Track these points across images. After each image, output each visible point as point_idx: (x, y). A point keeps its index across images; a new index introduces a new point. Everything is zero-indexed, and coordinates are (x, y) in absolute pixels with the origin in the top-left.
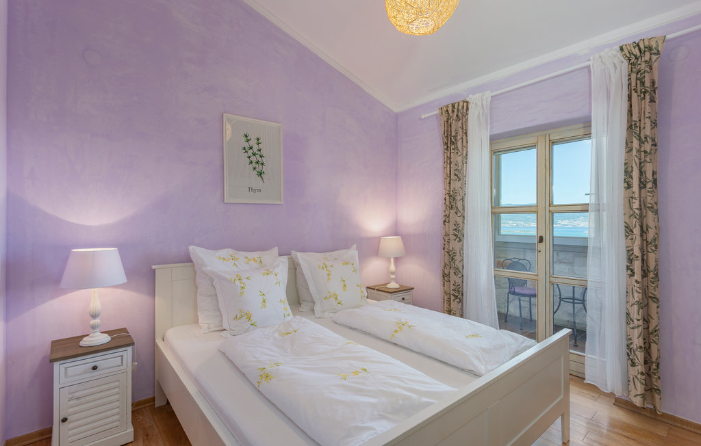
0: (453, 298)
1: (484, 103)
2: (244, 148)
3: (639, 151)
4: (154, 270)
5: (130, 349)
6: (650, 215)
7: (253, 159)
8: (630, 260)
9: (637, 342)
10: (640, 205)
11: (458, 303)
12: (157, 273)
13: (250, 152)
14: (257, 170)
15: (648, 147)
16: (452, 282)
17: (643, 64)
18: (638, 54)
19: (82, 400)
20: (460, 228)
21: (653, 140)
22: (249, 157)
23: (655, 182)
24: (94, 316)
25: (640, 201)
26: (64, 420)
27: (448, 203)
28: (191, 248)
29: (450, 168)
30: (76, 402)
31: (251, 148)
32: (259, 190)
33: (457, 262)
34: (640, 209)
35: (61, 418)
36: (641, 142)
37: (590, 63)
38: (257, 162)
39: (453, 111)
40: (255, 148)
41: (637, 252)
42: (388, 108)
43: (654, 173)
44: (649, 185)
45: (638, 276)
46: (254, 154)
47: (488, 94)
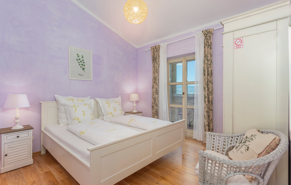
0: (155, 114)
1: (165, 46)
2: (77, 59)
3: (207, 64)
4: (41, 103)
5: (32, 130)
6: (210, 84)
7: (80, 63)
8: (205, 98)
9: (207, 123)
10: (208, 81)
11: (157, 116)
12: (42, 104)
13: (79, 61)
14: (82, 67)
15: (209, 63)
16: (155, 109)
17: (208, 37)
18: (207, 34)
19: (13, 148)
20: (158, 90)
21: (211, 61)
22: (79, 63)
23: (212, 74)
24: (17, 119)
25: (207, 80)
26: (6, 155)
27: (153, 81)
28: (56, 95)
29: (154, 68)
30: (10, 149)
31: (80, 59)
32: (83, 75)
33: (156, 102)
34: (208, 82)
35: (5, 155)
36: (208, 61)
37: (195, 35)
38: (82, 65)
39: (155, 49)
40: (81, 59)
41: (206, 95)
42: (133, 46)
43: (211, 71)
44: (210, 74)
45: (207, 103)
46: (81, 62)
47: (166, 43)
